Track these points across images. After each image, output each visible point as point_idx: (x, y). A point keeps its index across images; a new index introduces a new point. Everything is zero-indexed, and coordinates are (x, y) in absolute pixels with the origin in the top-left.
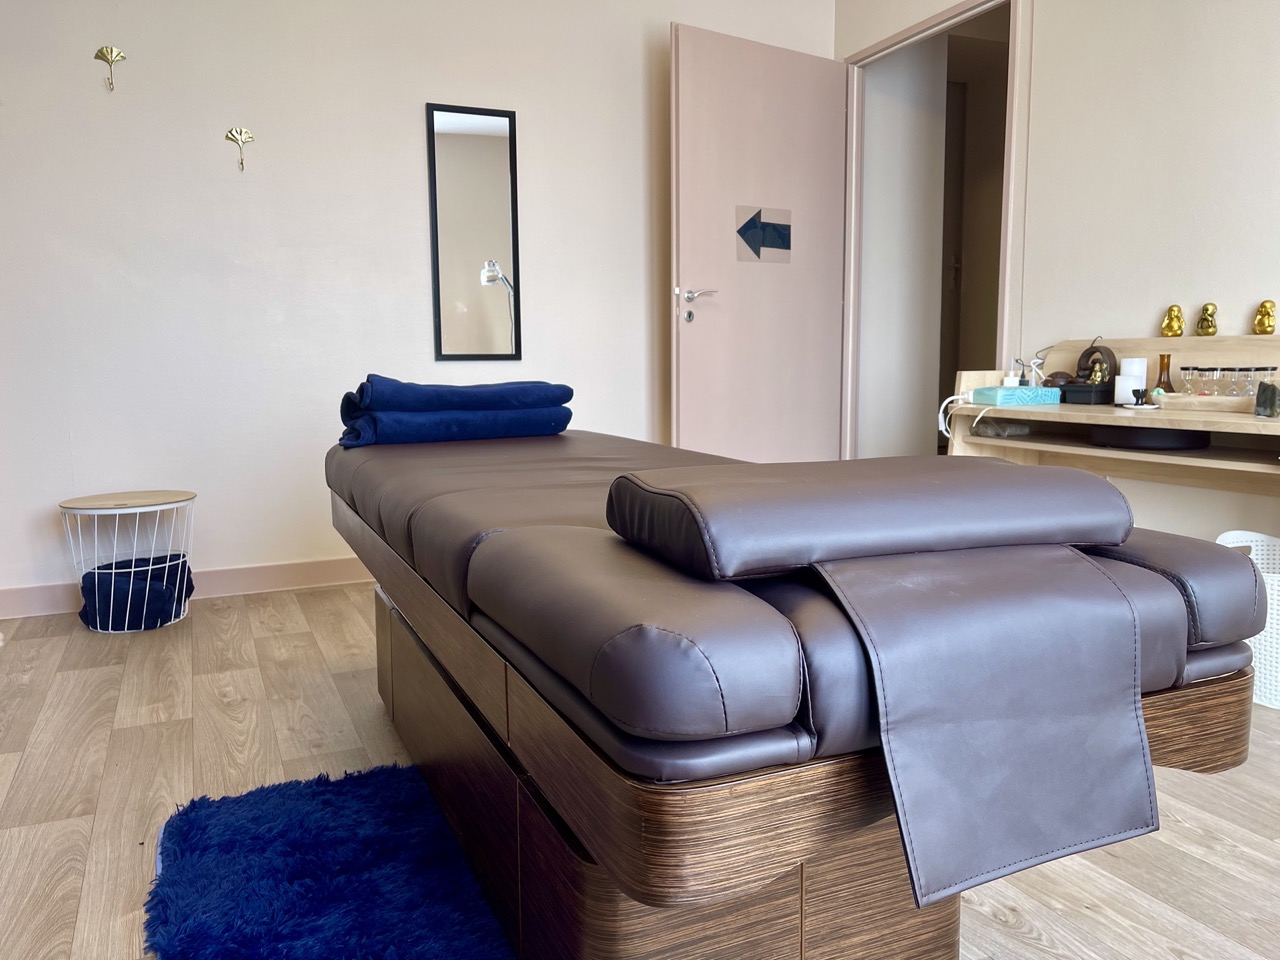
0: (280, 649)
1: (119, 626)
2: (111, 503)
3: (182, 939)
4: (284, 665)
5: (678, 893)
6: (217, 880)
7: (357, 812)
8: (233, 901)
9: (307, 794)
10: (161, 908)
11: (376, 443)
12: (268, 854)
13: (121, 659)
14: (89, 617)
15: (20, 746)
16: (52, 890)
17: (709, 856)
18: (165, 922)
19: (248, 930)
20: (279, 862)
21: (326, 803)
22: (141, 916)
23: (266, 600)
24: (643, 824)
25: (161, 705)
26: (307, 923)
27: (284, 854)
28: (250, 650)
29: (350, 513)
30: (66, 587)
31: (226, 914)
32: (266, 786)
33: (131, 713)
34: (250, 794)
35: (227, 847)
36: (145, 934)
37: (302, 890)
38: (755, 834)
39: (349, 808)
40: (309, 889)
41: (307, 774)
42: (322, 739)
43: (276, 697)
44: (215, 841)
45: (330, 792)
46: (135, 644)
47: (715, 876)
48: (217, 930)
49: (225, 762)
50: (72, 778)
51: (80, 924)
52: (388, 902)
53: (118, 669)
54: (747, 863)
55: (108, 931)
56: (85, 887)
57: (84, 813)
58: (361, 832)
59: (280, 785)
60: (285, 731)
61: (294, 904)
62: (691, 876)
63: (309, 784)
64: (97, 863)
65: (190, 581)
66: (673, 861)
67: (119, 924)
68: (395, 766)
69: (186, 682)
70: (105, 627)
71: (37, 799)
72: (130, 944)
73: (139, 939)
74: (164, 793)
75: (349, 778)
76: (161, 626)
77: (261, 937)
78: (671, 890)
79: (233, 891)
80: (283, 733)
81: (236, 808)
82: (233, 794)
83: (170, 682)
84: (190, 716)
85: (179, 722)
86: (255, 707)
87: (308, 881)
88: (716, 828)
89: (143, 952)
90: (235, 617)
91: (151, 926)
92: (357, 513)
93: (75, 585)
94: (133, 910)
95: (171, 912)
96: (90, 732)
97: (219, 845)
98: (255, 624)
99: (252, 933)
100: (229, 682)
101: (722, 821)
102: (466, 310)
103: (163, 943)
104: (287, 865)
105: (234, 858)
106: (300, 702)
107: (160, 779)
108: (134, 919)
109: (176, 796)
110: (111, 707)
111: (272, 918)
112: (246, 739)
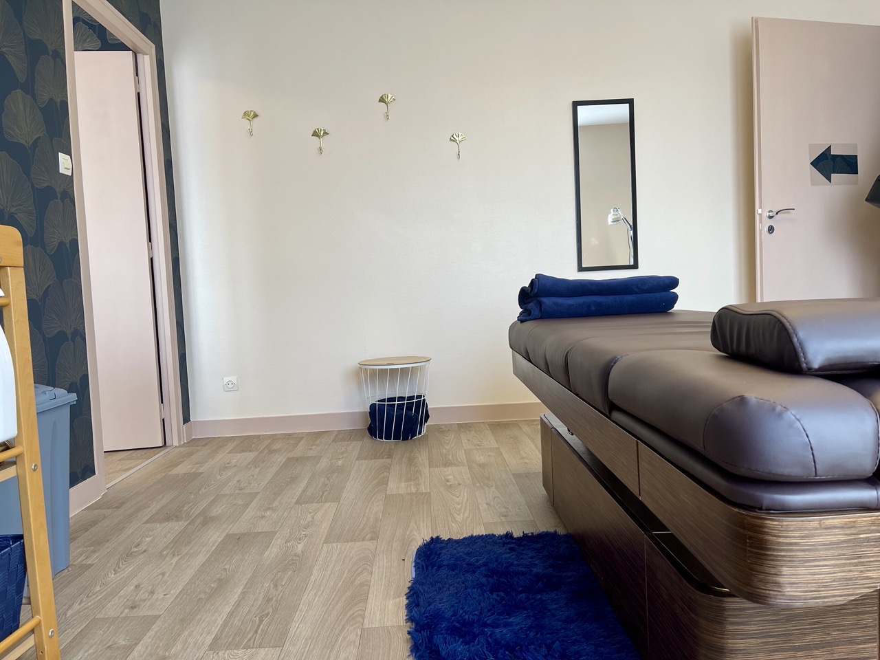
0: (480, 457)
1: (388, 437)
2: (385, 363)
3: (427, 617)
4: (482, 466)
5: (776, 595)
6: (447, 586)
7: (531, 558)
8: (457, 599)
9: (499, 543)
10: (415, 597)
11: (541, 318)
12: (477, 574)
13: (390, 456)
14: (372, 431)
15: (337, 499)
16: (355, 579)
17: (802, 570)
18: (417, 605)
19: (467, 617)
20: (484, 580)
21: (512, 549)
22: (404, 601)
23: (471, 427)
24: (748, 541)
25: (412, 483)
26: (502, 619)
27: (486, 576)
28: (462, 456)
29: (525, 362)
30: (360, 413)
31: (453, 606)
32: (474, 535)
33: (397, 486)
34: (464, 539)
35: (453, 567)
36: (406, 611)
37: (498, 599)
38: (841, 559)
39: (526, 554)
40: (502, 599)
41: (500, 531)
42: (507, 512)
43: (478, 485)
44: (445, 563)
45: (513, 543)
46: (398, 448)
47: (807, 587)
48: (449, 614)
49: (449, 519)
50: (365, 519)
51: (370, 601)
52: (554, 615)
53: (389, 461)
54: (834, 581)
55: (385, 606)
56: (373, 580)
57: (372, 539)
58: (535, 570)
59: (483, 535)
60: (485, 505)
61: (493, 606)
62: (788, 584)
63: (500, 537)
64: (379, 568)
65: (427, 411)
66: (773, 571)
67: (391, 604)
68: (555, 532)
69: (426, 471)
70: (381, 437)
71: (347, 529)
72: (397, 615)
73: (403, 614)
74: (415, 533)
75: (525, 536)
76: (411, 439)
77: (474, 622)
78: (771, 592)
79: (456, 593)
80: (483, 506)
81: (457, 546)
82: (455, 537)
83: (417, 471)
84: (429, 491)
85: (422, 494)
86: (466, 490)
87: (502, 594)
88: (809, 550)
89: (405, 621)
90: (452, 436)
91: (409, 607)
92: (530, 361)
93: (366, 412)
94: (399, 597)
95: (421, 600)
96: (375, 494)
97: (448, 566)
98: (464, 441)
99: (469, 619)
100: (451, 473)
101: (813, 545)
102: (597, 243)
103: (417, 617)
104: (488, 583)
105: (457, 574)
106: (493, 489)
107: (412, 524)
108: (399, 603)
109: (422, 535)
110: (385, 482)
111: (481, 613)
112: (461, 507)
